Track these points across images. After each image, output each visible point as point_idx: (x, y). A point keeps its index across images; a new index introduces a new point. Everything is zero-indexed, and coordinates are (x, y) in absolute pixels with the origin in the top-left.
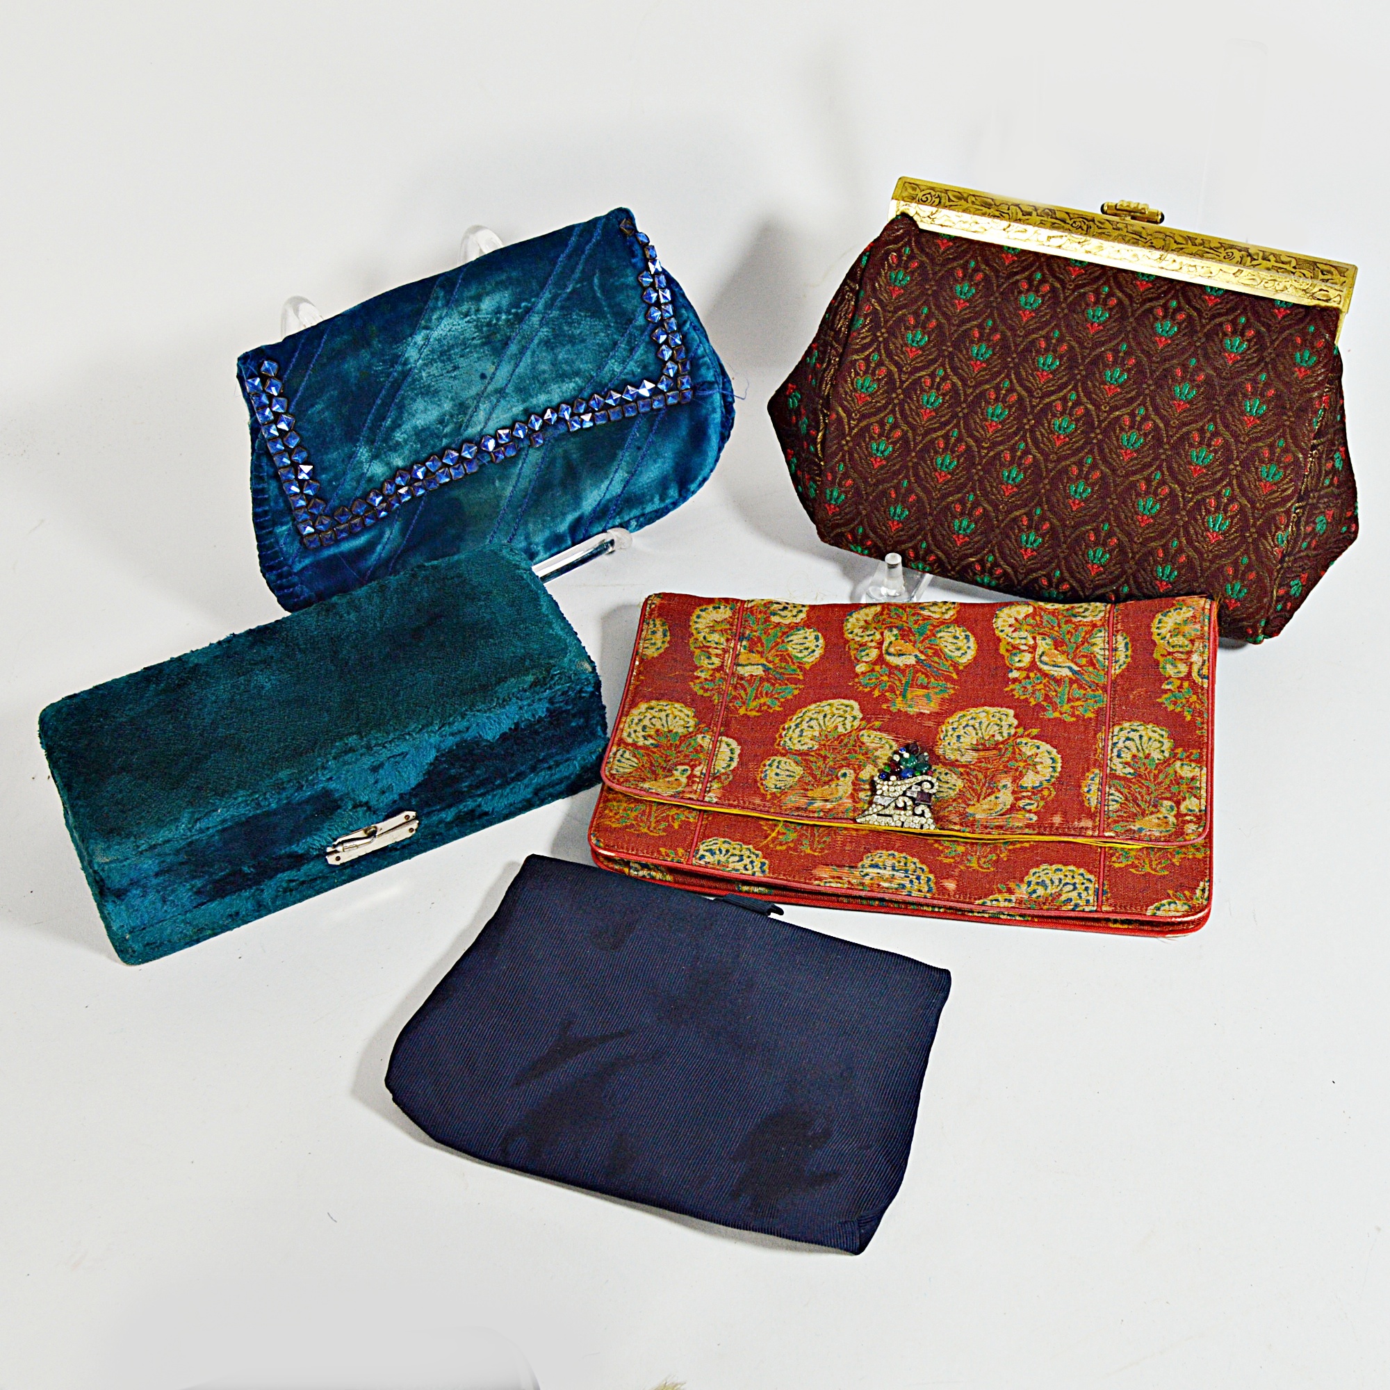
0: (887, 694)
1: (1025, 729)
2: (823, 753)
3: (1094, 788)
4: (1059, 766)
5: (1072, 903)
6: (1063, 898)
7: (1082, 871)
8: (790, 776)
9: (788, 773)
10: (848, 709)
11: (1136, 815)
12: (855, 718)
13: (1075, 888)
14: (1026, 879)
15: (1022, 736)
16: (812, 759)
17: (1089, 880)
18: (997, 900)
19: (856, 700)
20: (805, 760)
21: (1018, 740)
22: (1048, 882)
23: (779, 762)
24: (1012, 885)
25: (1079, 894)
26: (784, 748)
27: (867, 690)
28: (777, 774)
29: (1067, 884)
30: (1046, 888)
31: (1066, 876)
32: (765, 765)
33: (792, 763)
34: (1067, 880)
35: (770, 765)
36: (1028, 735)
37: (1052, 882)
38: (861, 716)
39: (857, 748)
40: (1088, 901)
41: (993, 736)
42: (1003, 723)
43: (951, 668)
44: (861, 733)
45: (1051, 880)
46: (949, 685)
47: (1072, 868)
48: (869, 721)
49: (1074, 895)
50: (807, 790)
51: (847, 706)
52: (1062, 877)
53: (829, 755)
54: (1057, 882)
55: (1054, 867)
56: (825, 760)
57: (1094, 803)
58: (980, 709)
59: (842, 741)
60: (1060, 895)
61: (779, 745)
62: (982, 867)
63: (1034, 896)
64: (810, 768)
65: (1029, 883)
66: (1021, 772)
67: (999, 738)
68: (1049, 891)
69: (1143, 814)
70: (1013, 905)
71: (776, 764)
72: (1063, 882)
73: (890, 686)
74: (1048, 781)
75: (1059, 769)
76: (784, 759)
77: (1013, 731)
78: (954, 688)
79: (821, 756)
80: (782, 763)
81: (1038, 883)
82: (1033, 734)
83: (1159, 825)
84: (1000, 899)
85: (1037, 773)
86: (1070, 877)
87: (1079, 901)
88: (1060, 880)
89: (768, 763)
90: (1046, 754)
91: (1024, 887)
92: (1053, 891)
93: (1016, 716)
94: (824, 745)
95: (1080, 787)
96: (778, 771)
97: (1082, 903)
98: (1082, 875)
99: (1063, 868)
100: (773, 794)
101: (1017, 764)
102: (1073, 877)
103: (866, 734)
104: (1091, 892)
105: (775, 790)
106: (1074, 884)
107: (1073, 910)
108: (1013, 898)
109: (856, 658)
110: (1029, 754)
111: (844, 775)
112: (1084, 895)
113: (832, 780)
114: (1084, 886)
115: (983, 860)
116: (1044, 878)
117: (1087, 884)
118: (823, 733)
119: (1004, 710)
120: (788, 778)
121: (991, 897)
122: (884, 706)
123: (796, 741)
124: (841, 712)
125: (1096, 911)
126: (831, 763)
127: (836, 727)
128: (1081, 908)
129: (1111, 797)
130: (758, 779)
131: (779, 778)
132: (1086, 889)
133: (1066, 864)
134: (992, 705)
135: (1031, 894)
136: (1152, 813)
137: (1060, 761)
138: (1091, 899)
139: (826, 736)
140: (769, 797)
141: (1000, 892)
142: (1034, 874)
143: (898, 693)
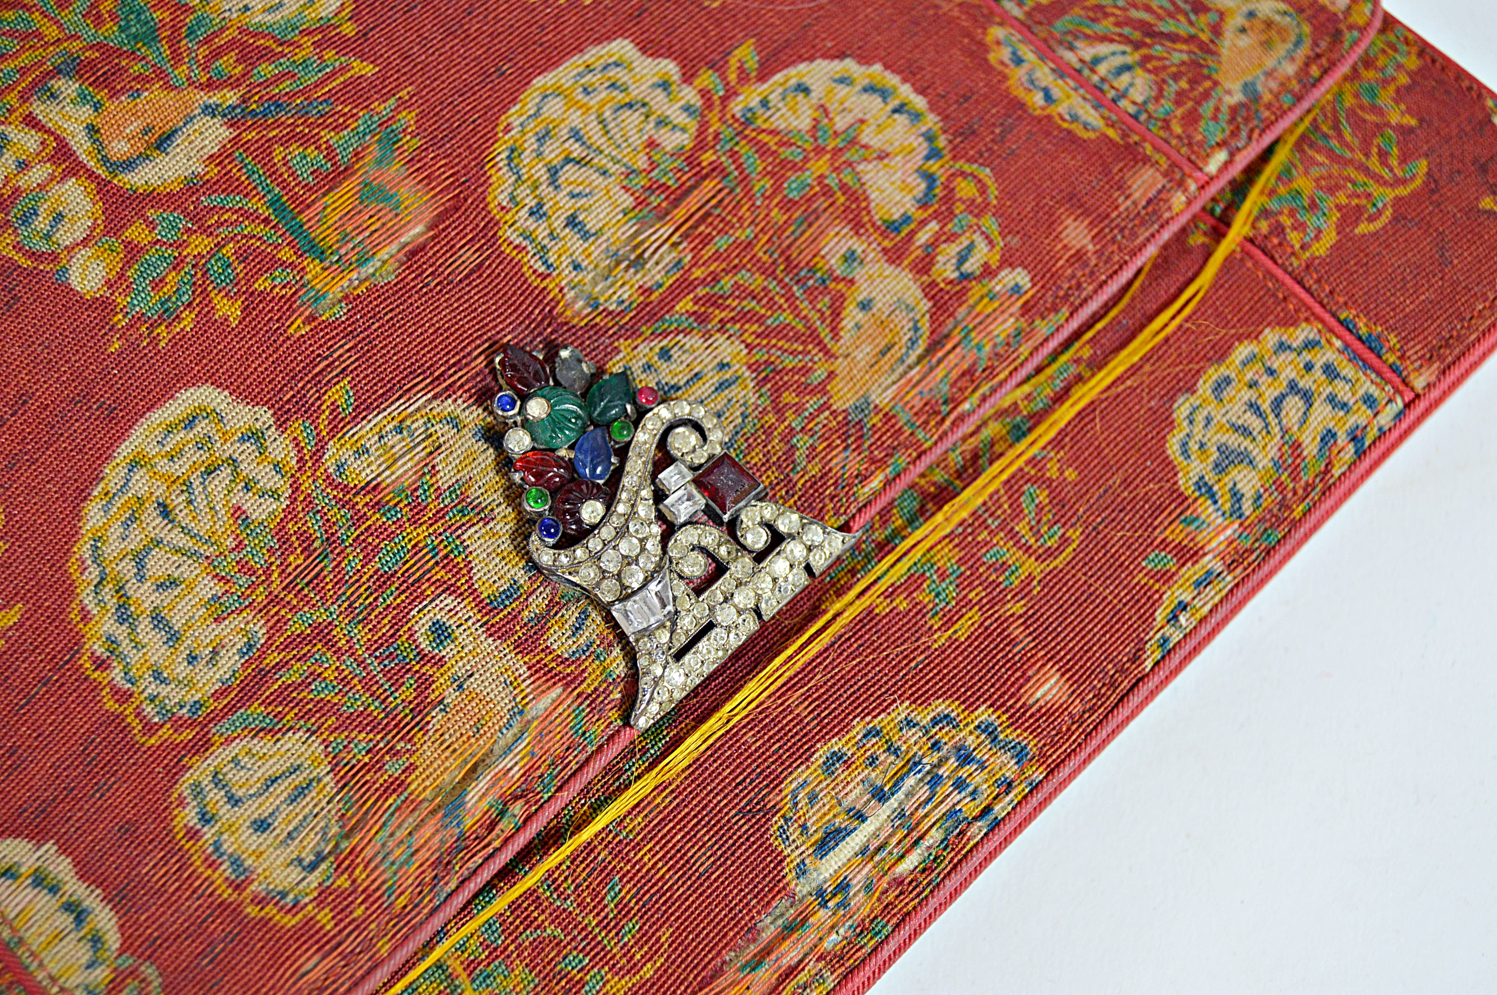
0: (261, 284)
1: (719, 67)
2: (297, 626)
3: (1044, 75)
4: (906, 91)
5: (1342, 438)
6: (1311, 447)
7: (1271, 337)
8: (300, 792)
9: (283, 789)
10: (202, 427)
11: (1195, 64)
12: (255, 436)
13: (1308, 397)
14: (1186, 483)
15: (730, 94)
16: (291, 676)
17: (1309, 345)
18: (1183, 607)
19: (195, 381)
20: (283, 696)
21: (737, 107)
22: (1234, 440)
23: (217, 779)
24: (1176, 533)
25: (1331, 399)
26: (178, 724)
27: (188, 321)
28: (262, 825)
29: (1277, 404)
30: (1245, 459)
31: (1252, 385)
32: (193, 834)
33: (257, 745)
34: (1270, 394)
35: (206, 818)
36: (744, 76)
37: (1245, 431)
38: (266, 416)
39: (375, 518)
40: (1369, 401)
41: (652, 144)
42: (635, 93)
43: (329, 54)
44: (329, 461)
45: (1236, 428)
46: (385, 108)
47: (1242, 351)
48: (310, 412)
49: (1321, 414)
50: (397, 786)
51: (190, 422)
52: (1247, 395)
53: (322, 617)
54: (1256, 424)
55: (1205, 386)
56: (329, 644)
57: (1091, 116)
58: (530, 99)
59: (306, 540)
60: (1296, 446)
61: (150, 728)
62: (1051, 553)
63: (1247, 506)
64: (322, 708)
65: (1205, 488)
66: (844, 187)
67: (672, 140)
68: (1264, 461)
69: (1208, 49)
70: (1229, 579)
71: (215, 796)
72: (1266, 406)
73: (242, 256)
74: (934, 154)
75: (919, 102)
76: (219, 757)
77: (690, 95)
78: (403, 104)
79: (302, 639)
80: (233, 776)
81: (1220, 468)
82: (752, 63)
83: (1267, 45)
84: (1186, 597)
85: (883, 156)
86: (1265, 379)
87: (1352, 421)
88: (1254, 407)
89: (189, 816)
90: (843, 91)
91: (1206, 510)
92: (1273, 452)
93: (649, 48)
94: (274, 600)
95: (1021, 106)
96: (252, 810)
97: (1360, 416)
98: (1282, 347)
99: (1223, 371)
100: (323, 895)
101: (808, 177)
102: (1271, 372)
103: (346, 454)
104: (1348, 370)
105: (314, 879)
106: (1293, 387)
107: (1361, 454)
108: (1210, 562)
109: (32, 255)
110: (804, 123)
111: (440, 632)
112: (1343, 391)
113: (425, 683)
114: (1318, 372)
115: (1022, 528)
116: (1215, 438)
117: (1321, 358)
118: (228, 567)
119: (594, 54)
120: (306, 805)
121: (1161, 615)
122: (298, 328)
123: (182, 669)
124: (192, 456)
125: (1407, 406)
126: (360, 634)
127: (238, 512)
128: (1372, 434)
129: (1102, 69)
130: (227, 893)
131: (281, 827)
132: (1330, 371)
133: (1221, 353)
134: (551, 62)
135: (1236, 512)
136: (1216, 30)
137: (892, 80)
138: (1367, 385)
139: (244, 567)
140: (325, 917)
141: (1166, 577)
142: (1185, 452)
143: (287, 254)
